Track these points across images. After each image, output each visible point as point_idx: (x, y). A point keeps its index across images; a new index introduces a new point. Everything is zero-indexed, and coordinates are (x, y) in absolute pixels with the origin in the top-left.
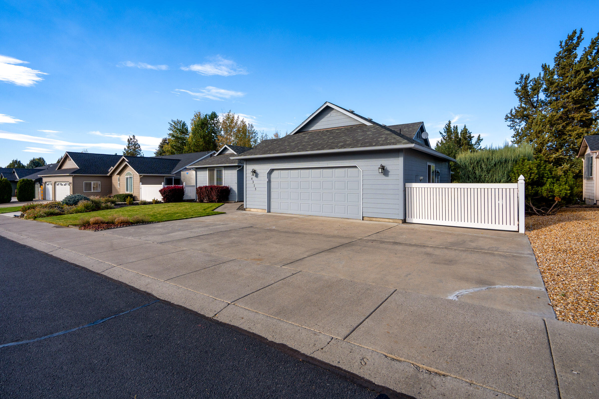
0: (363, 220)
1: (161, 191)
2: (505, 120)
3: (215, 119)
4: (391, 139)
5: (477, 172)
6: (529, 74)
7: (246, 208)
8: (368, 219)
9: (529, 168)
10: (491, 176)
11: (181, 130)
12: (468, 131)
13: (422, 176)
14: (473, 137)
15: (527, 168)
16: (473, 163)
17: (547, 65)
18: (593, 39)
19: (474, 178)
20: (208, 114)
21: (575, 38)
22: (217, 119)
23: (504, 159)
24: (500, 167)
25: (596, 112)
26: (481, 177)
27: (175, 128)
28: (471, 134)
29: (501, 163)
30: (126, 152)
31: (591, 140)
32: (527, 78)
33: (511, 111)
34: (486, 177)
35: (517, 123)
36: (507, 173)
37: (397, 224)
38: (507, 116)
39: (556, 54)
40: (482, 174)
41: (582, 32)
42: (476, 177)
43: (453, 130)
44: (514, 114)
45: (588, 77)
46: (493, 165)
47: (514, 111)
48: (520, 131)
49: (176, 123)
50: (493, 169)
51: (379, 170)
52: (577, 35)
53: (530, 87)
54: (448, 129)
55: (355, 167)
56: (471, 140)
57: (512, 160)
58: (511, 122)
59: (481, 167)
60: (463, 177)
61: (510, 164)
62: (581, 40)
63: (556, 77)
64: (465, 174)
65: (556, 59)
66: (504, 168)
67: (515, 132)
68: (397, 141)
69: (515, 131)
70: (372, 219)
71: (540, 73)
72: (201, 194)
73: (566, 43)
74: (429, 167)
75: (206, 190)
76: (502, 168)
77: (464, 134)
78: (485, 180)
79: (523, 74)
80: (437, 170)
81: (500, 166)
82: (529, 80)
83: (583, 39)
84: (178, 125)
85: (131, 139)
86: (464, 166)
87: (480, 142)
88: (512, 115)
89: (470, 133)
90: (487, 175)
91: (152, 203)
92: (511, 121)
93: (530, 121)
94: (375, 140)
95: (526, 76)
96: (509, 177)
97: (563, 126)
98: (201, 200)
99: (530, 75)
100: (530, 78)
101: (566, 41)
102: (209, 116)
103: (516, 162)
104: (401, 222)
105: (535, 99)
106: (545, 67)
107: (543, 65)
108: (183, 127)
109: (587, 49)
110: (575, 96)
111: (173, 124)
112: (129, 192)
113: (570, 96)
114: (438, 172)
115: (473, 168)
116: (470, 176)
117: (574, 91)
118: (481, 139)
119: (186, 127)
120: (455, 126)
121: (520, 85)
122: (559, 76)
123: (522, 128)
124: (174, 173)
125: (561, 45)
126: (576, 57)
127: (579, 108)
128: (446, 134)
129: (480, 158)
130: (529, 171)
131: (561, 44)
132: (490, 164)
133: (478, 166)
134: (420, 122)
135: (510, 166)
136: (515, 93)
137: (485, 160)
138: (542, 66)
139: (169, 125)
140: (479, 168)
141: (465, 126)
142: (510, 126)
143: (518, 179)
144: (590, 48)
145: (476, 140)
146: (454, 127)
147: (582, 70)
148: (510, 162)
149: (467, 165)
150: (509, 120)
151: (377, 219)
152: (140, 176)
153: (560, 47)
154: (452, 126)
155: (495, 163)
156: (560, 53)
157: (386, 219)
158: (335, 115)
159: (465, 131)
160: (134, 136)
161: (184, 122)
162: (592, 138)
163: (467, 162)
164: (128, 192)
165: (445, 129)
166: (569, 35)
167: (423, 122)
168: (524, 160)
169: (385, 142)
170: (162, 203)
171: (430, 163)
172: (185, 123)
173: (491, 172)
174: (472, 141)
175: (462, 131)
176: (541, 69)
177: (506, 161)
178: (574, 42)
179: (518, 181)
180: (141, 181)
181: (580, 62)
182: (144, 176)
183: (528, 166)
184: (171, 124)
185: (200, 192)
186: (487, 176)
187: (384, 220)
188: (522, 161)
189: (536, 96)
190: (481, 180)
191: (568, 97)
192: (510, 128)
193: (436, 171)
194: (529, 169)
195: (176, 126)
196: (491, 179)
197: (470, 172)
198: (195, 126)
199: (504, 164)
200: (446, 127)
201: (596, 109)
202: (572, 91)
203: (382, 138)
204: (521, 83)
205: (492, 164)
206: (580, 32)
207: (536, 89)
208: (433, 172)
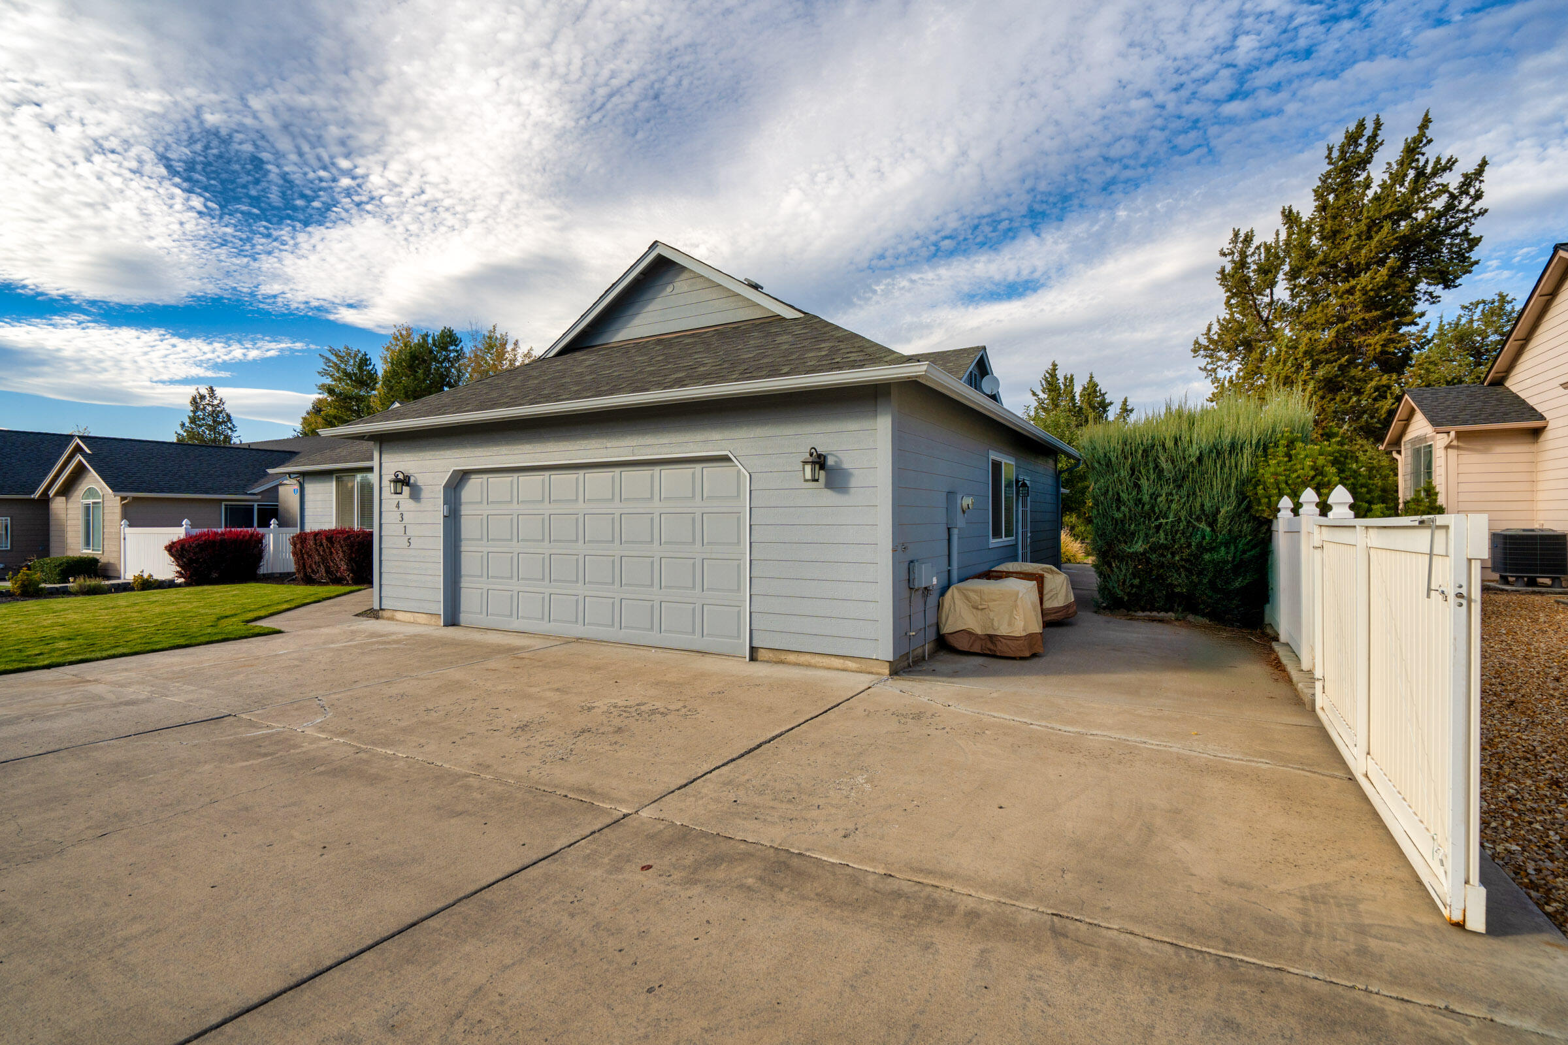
0: (753, 658)
1: (171, 548)
2: (1192, 354)
3: (452, 348)
4: (848, 350)
5: (1144, 482)
6: (1252, 231)
7: (381, 609)
8: (770, 655)
9: (1314, 468)
10: (1188, 497)
11: (355, 374)
12: (1098, 389)
13: (969, 495)
14: (1111, 403)
15: (1307, 469)
16: (1132, 454)
17: (1295, 211)
18: (1409, 140)
19: (1136, 504)
20: (431, 333)
21: (1363, 141)
22: (458, 348)
23: (1229, 440)
24: (1215, 466)
25: (1419, 331)
26: (1156, 500)
27: (338, 369)
28: (1106, 396)
29: (1218, 453)
30: (185, 434)
31: (1426, 399)
32: (1248, 239)
33: (1209, 329)
34: (1172, 501)
35: (1222, 360)
36: (1237, 485)
37: (871, 677)
38: (1196, 342)
39: (1320, 178)
40: (1159, 488)
41: (1378, 125)
42: (1140, 500)
43: (1062, 387)
44: (1216, 337)
45: (1400, 237)
46: (1193, 459)
47: (1216, 328)
48: (1227, 384)
49: (343, 357)
50: (1193, 473)
51: (804, 469)
52: (1368, 132)
53: (1254, 267)
54: (1051, 382)
55: (726, 459)
56: (1105, 411)
57: (1253, 442)
58: (1208, 359)
59: (1157, 466)
60: (1102, 498)
61: (1245, 456)
62: (1377, 147)
63: (1315, 241)
64: (1108, 490)
65: (1319, 195)
66: (1226, 470)
67: (1217, 388)
68: (866, 357)
69: (1216, 385)
70: (783, 657)
71: (1278, 231)
72: (305, 556)
73: (1343, 152)
74: (997, 466)
75: (316, 544)
76: (1221, 469)
77: (1089, 394)
78: (1169, 507)
79: (1239, 230)
80: (1021, 478)
81: (1215, 463)
82: (1253, 246)
83: (1381, 144)
84: (348, 361)
85: (202, 397)
86: (1103, 462)
87: (1128, 415)
88: (1210, 340)
89: (1104, 394)
90: (1174, 492)
91: (132, 589)
92: (1207, 356)
93: (1255, 355)
94: (794, 357)
95: (1246, 236)
96: (1245, 498)
97: (1341, 368)
98: (305, 574)
99: (1255, 233)
100: (1256, 242)
101: (1343, 146)
102: (433, 338)
103: (1264, 448)
104: (887, 671)
105: (1267, 300)
106: (1290, 217)
107: (1284, 209)
108: (360, 368)
109: (1395, 167)
110: (1370, 286)
111: (334, 358)
112: (90, 551)
113: (1359, 287)
114: (1024, 485)
115: (1133, 470)
116: (1124, 496)
117: (1366, 273)
118: (1129, 408)
119: (371, 367)
120: (1069, 376)
121: (1230, 258)
122: (1322, 238)
123: (1231, 377)
124: (256, 491)
125: (1329, 157)
126: (1368, 187)
127: (1376, 321)
128: (1046, 396)
129: (1153, 438)
130: (1313, 478)
131: (1330, 154)
132: (1184, 458)
133: (1146, 464)
134: (978, 347)
135: (1245, 464)
136: (1218, 279)
137: (1170, 444)
138: (1283, 213)
139: (322, 360)
140: (1151, 471)
141: (1091, 377)
142: (1205, 369)
143: (1279, 506)
144: (1401, 163)
145: (1118, 411)
146: (1066, 378)
147: (1386, 217)
148: (1245, 451)
149: (1113, 459)
150: (1202, 352)
151: (803, 659)
152: (123, 499)
153: (1327, 161)
154: (1060, 375)
155: (1201, 453)
156: (1328, 175)
157: (833, 659)
158: (686, 289)
159: (1092, 390)
160: (212, 390)
161: (366, 355)
162: (1429, 395)
163: (1114, 451)
164: (87, 552)
165: (1044, 382)
166: (1347, 131)
167: (984, 348)
168: (1291, 444)
169: (824, 363)
170: (179, 585)
171: (1001, 455)
172: (368, 357)
173: (1187, 485)
174: (1109, 413)
175: (1085, 389)
176: (1279, 219)
177: (1233, 446)
178: (1362, 150)
179: (1279, 510)
180: (125, 516)
181: (1377, 198)
182: (134, 499)
183: (1309, 463)
184: (328, 360)
185: (301, 551)
186: (1176, 498)
187: (826, 661)
188: (1287, 446)
189: (1268, 291)
190: (1157, 510)
191: (1351, 291)
192: (1204, 374)
193: (1017, 481)
194: (1312, 473)
195: (343, 366)
196: (1188, 505)
197: (1121, 484)
198: (392, 363)
199: (1226, 456)
200: (1046, 379)
201: (1416, 324)
202: (1362, 274)
203: (820, 349)
204: (1232, 253)
205: (1190, 456)
206: (1373, 126)
207: (1268, 272)
208: (1009, 485)
